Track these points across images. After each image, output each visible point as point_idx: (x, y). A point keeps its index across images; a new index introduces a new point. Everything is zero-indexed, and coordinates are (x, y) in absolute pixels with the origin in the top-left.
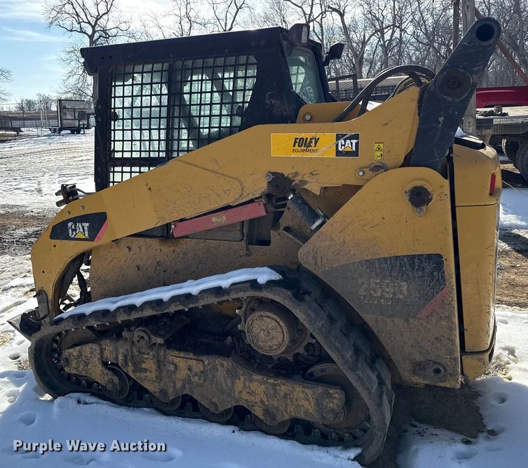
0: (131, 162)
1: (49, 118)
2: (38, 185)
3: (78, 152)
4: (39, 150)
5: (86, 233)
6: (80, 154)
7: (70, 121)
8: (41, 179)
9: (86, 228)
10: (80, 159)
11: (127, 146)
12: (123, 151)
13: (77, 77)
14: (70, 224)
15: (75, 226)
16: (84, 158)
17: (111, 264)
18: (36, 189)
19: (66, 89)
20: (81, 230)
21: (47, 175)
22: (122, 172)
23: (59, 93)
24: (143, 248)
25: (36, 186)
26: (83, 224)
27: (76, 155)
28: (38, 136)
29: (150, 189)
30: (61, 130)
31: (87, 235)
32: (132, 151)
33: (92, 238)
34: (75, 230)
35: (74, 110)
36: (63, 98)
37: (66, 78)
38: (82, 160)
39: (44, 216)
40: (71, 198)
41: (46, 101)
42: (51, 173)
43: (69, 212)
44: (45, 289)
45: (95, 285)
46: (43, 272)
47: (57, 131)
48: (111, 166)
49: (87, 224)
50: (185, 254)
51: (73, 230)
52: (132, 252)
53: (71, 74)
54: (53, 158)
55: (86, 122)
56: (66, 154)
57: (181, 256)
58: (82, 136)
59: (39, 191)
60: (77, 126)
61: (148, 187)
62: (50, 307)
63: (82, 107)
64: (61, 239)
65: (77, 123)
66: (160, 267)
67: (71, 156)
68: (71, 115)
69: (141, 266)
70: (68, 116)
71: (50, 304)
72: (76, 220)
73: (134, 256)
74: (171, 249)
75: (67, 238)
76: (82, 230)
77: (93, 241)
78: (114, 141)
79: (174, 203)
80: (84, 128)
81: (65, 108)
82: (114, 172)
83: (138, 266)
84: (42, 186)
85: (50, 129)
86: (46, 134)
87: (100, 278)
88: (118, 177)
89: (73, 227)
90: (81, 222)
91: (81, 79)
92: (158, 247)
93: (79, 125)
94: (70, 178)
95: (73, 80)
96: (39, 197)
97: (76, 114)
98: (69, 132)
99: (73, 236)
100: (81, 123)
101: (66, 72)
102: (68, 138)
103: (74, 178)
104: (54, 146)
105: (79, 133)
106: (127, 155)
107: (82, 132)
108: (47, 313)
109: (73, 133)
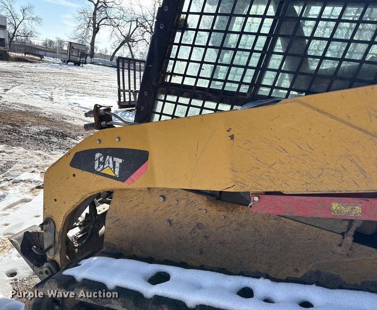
0: (193, 92)
1: (62, 53)
2: (52, 94)
3: (78, 77)
4: (54, 71)
5: (117, 170)
6: (80, 79)
7: (75, 57)
8: (52, 91)
9: (117, 165)
10: (80, 82)
11: (193, 69)
12: (184, 76)
13: (83, 30)
14: (98, 155)
15: (104, 159)
16: (82, 82)
17: (137, 208)
18: (49, 97)
19: (75, 37)
20: (111, 165)
21: (57, 89)
22: (177, 103)
23: (70, 38)
24: (182, 203)
25: (50, 95)
26: (115, 159)
27: (77, 78)
28: (54, 63)
29: (232, 137)
30: (68, 61)
31: (117, 173)
32: (198, 77)
33: (123, 177)
34: (103, 164)
35: (79, 50)
36: (72, 41)
37: (76, 29)
38: (81, 83)
39: (53, 119)
40: (103, 123)
41: (61, 42)
42: (60, 88)
43: (100, 141)
44: (55, 219)
45: (111, 226)
46: (55, 200)
47: (66, 62)
48: (162, 93)
49: (121, 161)
50: (241, 225)
51: (100, 163)
52: (166, 203)
53: (80, 27)
54: (62, 78)
55: (84, 60)
56: (70, 77)
57: (234, 225)
58: (81, 68)
59: (52, 99)
60: (79, 61)
61: (231, 133)
62: (57, 239)
63: (84, 49)
64: (83, 170)
65: (78, 59)
66: (200, 231)
67: (73, 79)
68: (76, 53)
69: (174, 222)
70: (74, 54)
71: (57, 236)
72: (106, 152)
73: (168, 209)
74: (222, 213)
75: (92, 170)
76: (113, 165)
77: (124, 182)
78: (176, 59)
79: (270, 167)
80: (83, 63)
81: (73, 48)
82: (165, 101)
83: (170, 221)
84: (53, 96)
85: (62, 60)
86: (59, 62)
87: (119, 220)
88: (169, 109)
89: (101, 159)
90: (113, 156)
91: (86, 32)
92: (204, 206)
93: (80, 60)
94: (73, 94)
95: (80, 31)
96: (51, 104)
97: (80, 54)
98: (73, 64)
99: (99, 170)
100: (81, 60)
101: (76, 25)
102: (72, 67)
103: (76, 94)
104: (62, 71)
105: (79, 65)
106: (189, 82)
107: (81, 65)
108: (52, 243)
109: (75, 64)
